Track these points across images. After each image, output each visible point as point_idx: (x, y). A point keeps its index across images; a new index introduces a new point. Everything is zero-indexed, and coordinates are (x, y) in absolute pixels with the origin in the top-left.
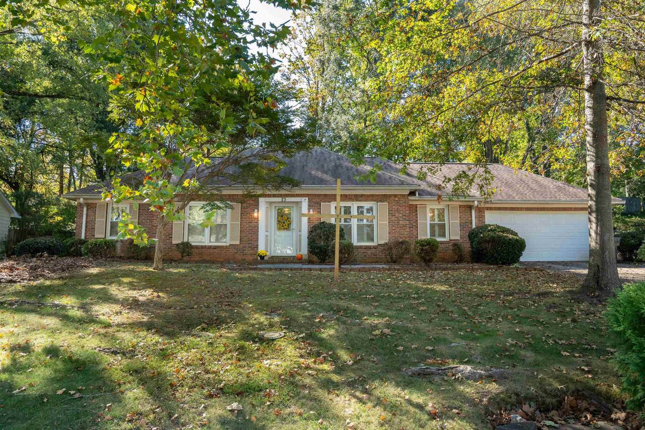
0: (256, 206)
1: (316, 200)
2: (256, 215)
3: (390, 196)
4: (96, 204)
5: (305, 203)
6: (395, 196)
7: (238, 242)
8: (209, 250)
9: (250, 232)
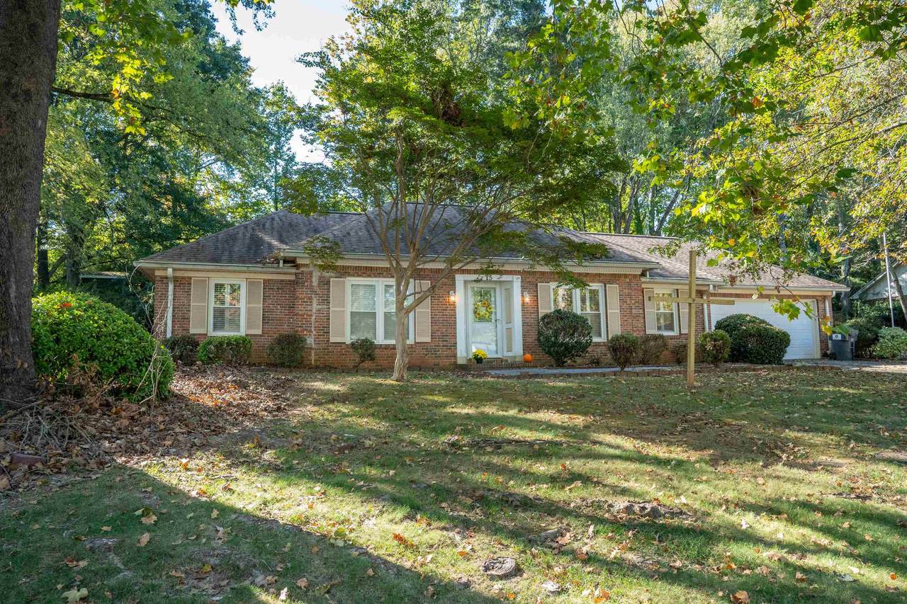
0: (452, 287)
1: (531, 279)
2: (452, 299)
3: (619, 275)
4: (190, 278)
5: (517, 282)
6: (626, 276)
7: (428, 339)
8: (386, 352)
9: (445, 323)
